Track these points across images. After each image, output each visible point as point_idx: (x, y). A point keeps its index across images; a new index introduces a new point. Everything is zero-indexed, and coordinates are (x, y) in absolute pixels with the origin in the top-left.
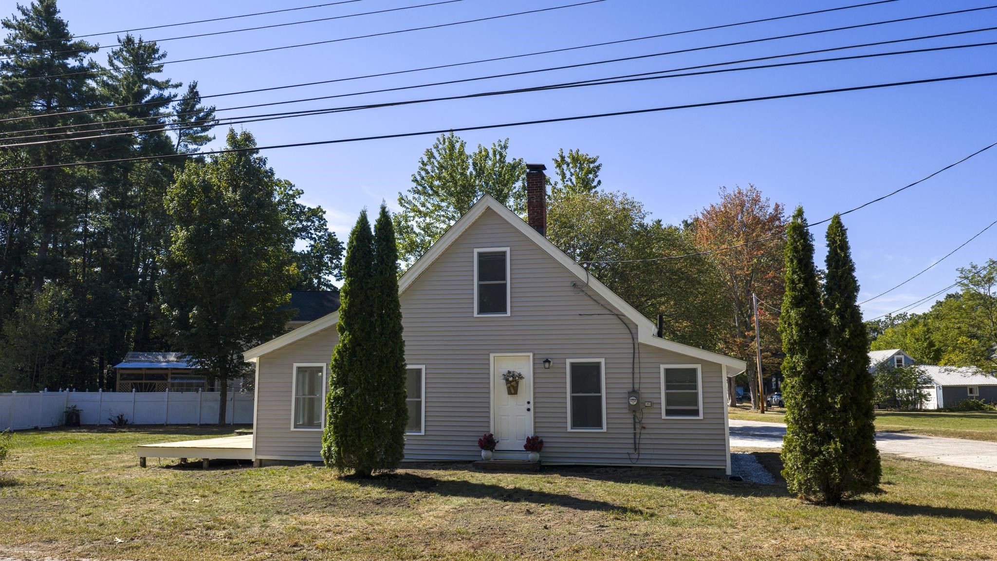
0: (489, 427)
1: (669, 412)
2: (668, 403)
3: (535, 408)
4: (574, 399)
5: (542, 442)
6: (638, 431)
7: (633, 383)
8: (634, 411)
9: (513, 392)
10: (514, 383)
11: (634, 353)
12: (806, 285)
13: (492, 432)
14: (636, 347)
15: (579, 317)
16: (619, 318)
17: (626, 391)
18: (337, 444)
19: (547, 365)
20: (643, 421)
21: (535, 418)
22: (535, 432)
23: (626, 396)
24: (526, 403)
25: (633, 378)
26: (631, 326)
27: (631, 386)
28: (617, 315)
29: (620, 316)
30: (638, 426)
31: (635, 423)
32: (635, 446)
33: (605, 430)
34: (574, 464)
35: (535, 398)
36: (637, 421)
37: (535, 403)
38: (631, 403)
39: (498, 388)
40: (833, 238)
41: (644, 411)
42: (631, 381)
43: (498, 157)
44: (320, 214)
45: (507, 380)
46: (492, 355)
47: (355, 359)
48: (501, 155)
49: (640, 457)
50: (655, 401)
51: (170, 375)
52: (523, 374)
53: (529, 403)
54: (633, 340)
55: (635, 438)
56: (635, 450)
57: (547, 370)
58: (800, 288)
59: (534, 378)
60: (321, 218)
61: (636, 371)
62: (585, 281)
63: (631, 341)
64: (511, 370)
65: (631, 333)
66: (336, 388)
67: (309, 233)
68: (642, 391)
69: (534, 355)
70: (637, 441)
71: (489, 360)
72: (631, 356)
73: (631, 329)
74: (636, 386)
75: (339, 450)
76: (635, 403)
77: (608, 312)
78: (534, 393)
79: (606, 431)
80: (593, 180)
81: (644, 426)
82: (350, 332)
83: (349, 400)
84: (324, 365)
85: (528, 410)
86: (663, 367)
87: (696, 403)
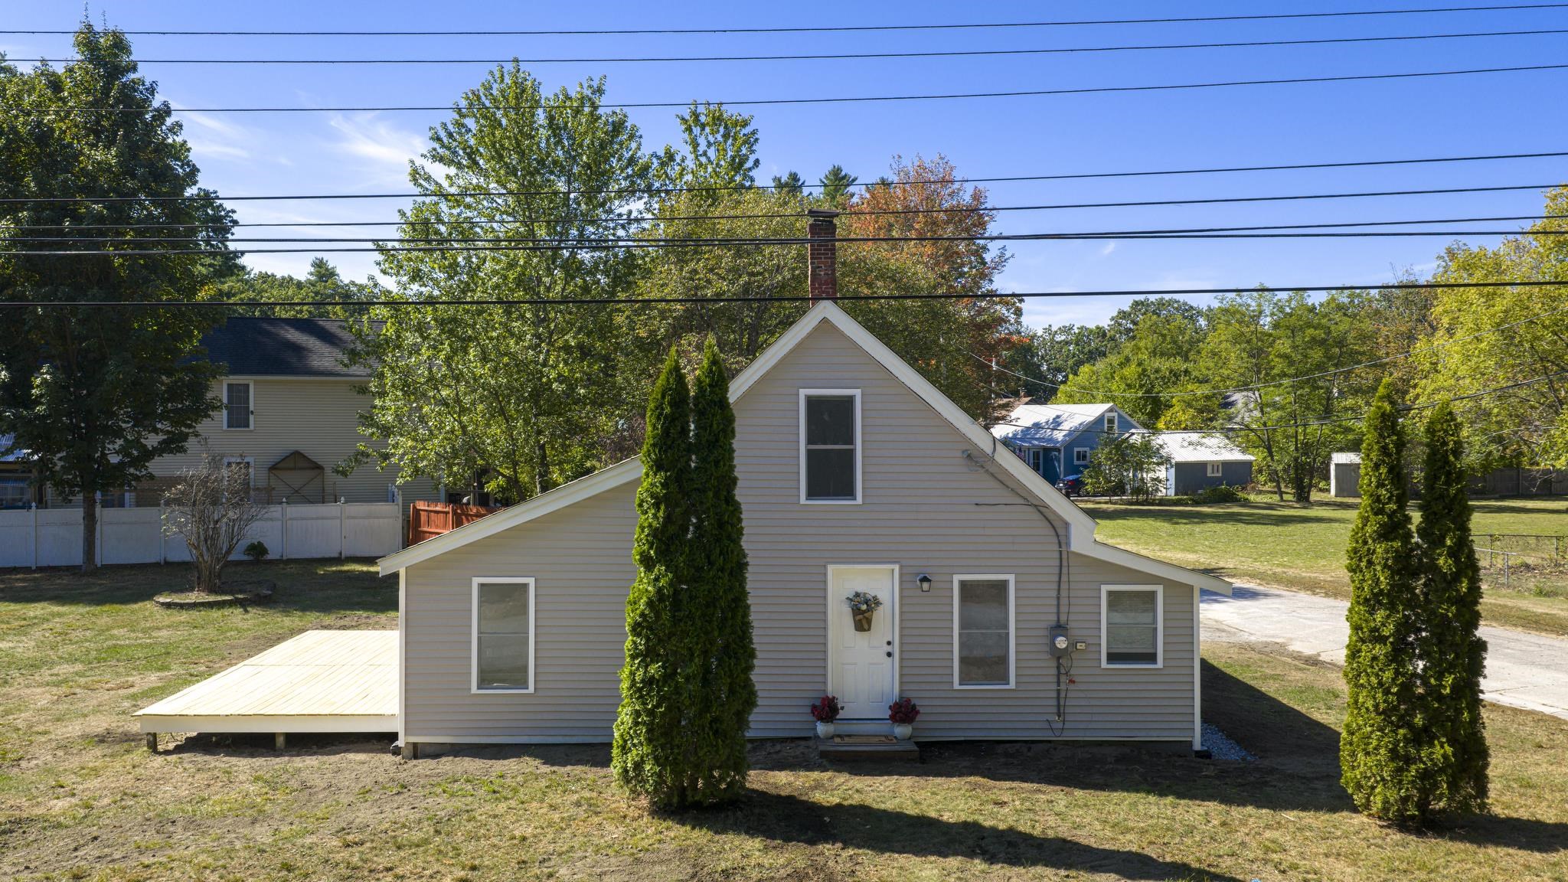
0: (825, 683)
1: (1112, 658)
2: (1110, 644)
3: (901, 652)
4: (964, 638)
5: (913, 706)
6: (1063, 687)
7: (1058, 613)
8: (1059, 657)
9: (866, 627)
10: (866, 612)
11: (1061, 567)
13: (829, 690)
14: (1064, 556)
15: (977, 508)
16: (1041, 513)
17: (1047, 625)
19: (926, 585)
20: (1072, 672)
21: (902, 667)
22: (901, 691)
23: (1046, 633)
24: (885, 645)
25: (1058, 605)
26: (1058, 525)
27: (1054, 617)
28: (1035, 505)
29: (1040, 508)
30: (1063, 679)
31: (1059, 675)
32: (1059, 710)
33: (1012, 685)
34: (963, 740)
35: (901, 636)
36: (1063, 671)
37: (901, 644)
38: (1058, 645)
39: (839, 617)
41: (1074, 656)
42: (1054, 610)
45: (854, 608)
46: (831, 568)
49: (1066, 727)
50: (1092, 641)
52: (881, 598)
53: (889, 643)
54: (1060, 547)
55: (1058, 698)
56: (1059, 716)
57: (924, 594)
59: (901, 606)
61: (1064, 593)
62: (988, 450)
63: (1056, 548)
64: (860, 590)
65: (1058, 536)
68: (1071, 625)
69: (901, 568)
70: (1062, 703)
71: (825, 574)
72: (1057, 571)
73: (1059, 529)
74: (1063, 618)
76: (1064, 646)
77: (1020, 500)
78: (902, 628)
79: (1014, 687)
81: (1073, 678)
82: (667, 567)
83: (673, 685)
84: (531, 581)
85: (889, 654)
86: (1105, 589)
87: (1153, 644)
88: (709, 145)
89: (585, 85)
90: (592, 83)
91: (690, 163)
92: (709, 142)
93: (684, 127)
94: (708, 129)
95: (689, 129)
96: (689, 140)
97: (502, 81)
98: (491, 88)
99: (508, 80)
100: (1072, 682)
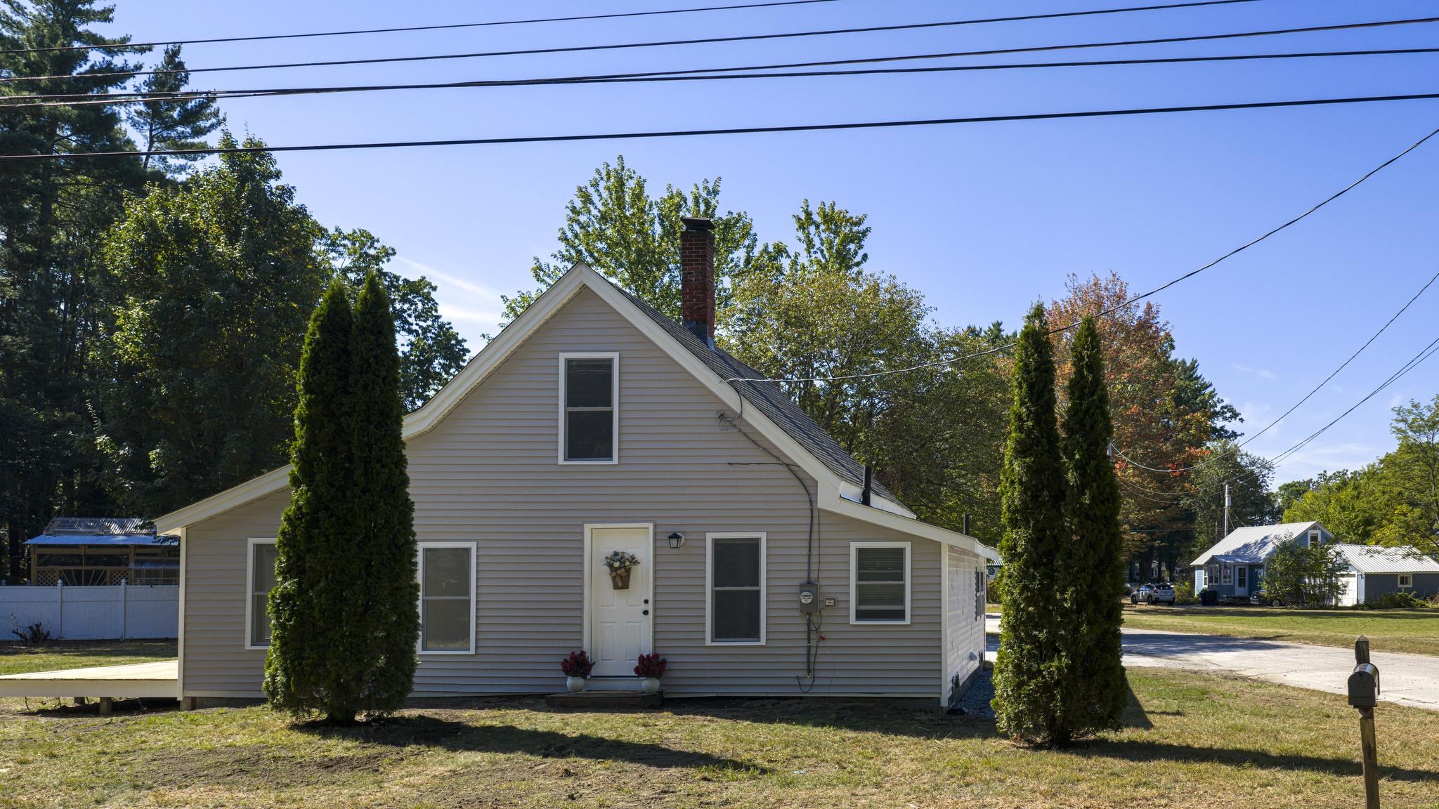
0: (581, 640)
1: (861, 615)
2: (860, 601)
3: (655, 609)
4: (718, 596)
5: (664, 662)
6: (813, 643)
7: (809, 571)
8: (809, 614)
9: (621, 585)
10: (623, 570)
11: (812, 524)
12: (1038, 423)
13: (586, 647)
14: (815, 515)
15: (729, 468)
16: (792, 471)
17: (797, 582)
18: (285, 670)
19: (674, 542)
20: (822, 628)
21: (655, 625)
22: (655, 647)
23: (797, 590)
24: (643, 600)
25: (809, 563)
26: (807, 483)
27: (805, 575)
28: (787, 465)
29: (791, 467)
30: (814, 636)
31: (809, 631)
32: (809, 666)
33: (763, 642)
34: (715, 695)
35: (655, 594)
36: (813, 628)
37: (655, 602)
38: (803, 601)
39: (596, 577)
40: (1080, 353)
41: (824, 613)
42: (805, 567)
43: (702, 207)
44: (426, 291)
45: (611, 566)
46: (587, 527)
47: (317, 531)
48: (707, 204)
49: (816, 682)
50: (840, 598)
51: (133, 558)
52: (638, 557)
53: (646, 602)
54: (811, 505)
55: (809, 654)
56: (809, 673)
57: (675, 551)
58: (1028, 427)
59: (655, 564)
61: (815, 551)
62: (738, 410)
63: (808, 506)
64: (619, 550)
65: (809, 494)
66: (285, 579)
67: (406, 322)
68: (822, 582)
69: (655, 526)
70: (812, 659)
71: (582, 534)
72: (808, 528)
73: (808, 486)
74: (814, 575)
75: (288, 680)
76: (809, 601)
77: (774, 461)
78: (655, 587)
79: (764, 644)
80: (856, 253)
81: (823, 635)
85: (646, 613)
86: (854, 546)
87: (901, 601)
93: (797, 225)
100: (822, 638)
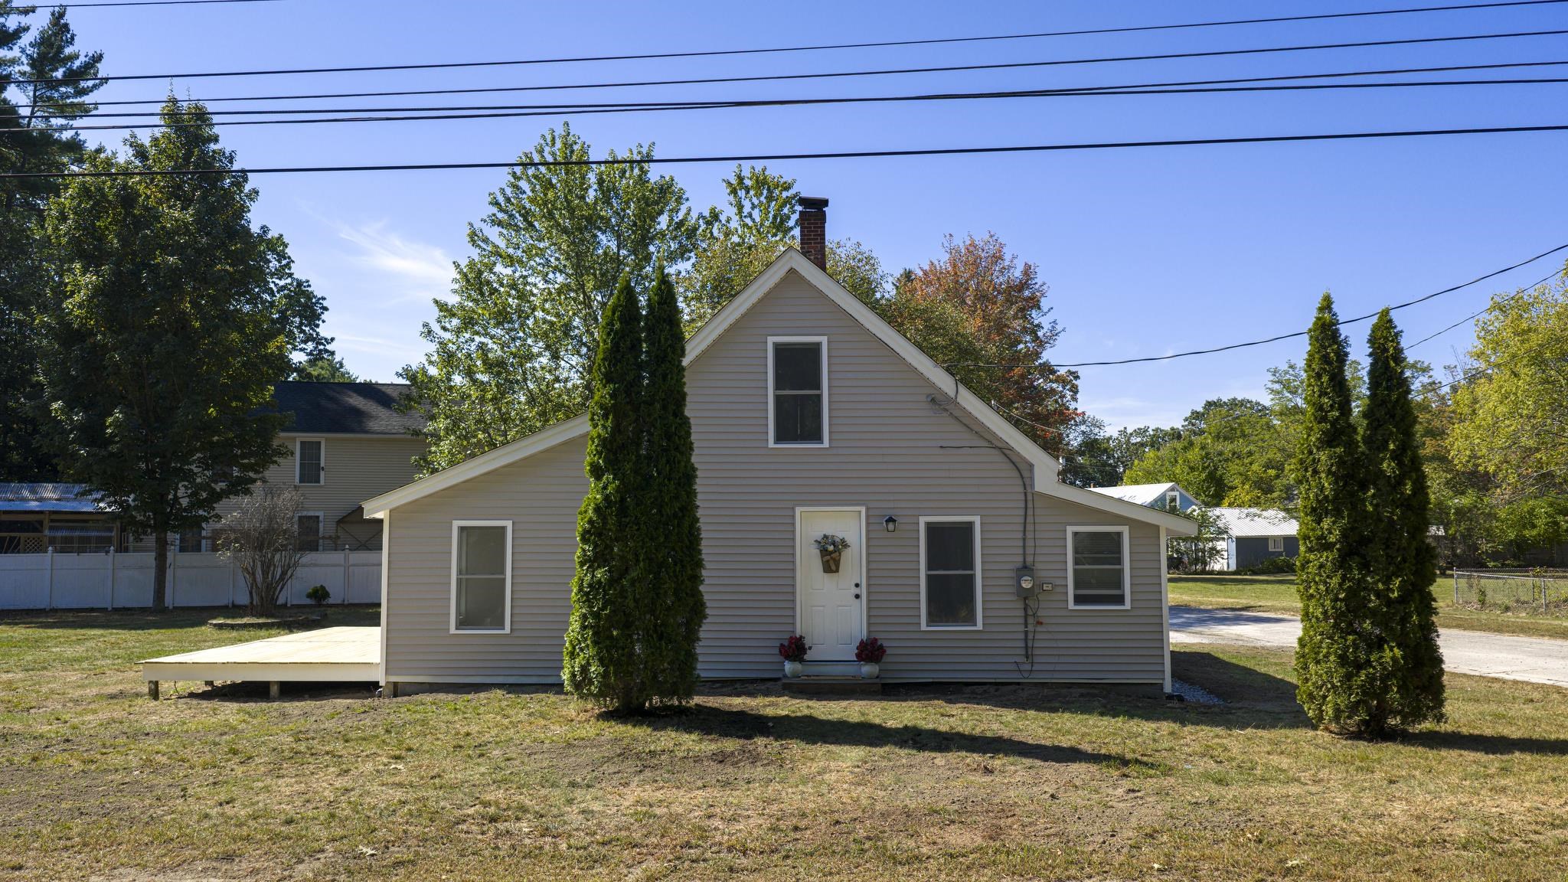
0: (794, 624)
1: (1079, 600)
2: (1077, 586)
3: (869, 593)
4: (930, 579)
5: (881, 648)
6: (1030, 628)
7: (1024, 554)
8: (1027, 598)
9: (834, 568)
10: (834, 554)
11: (1026, 508)
13: (800, 632)
14: (1029, 496)
15: (942, 451)
16: (1005, 455)
17: (1013, 566)
18: (601, 660)
19: (891, 526)
20: (1039, 613)
21: (869, 609)
22: (869, 632)
23: (1013, 574)
24: (853, 586)
25: (1024, 547)
26: (1023, 467)
27: (1021, 559)
28: (1001, 448)
29: (1005, 451)
30: (1031, 620)
31: (1026, 616)
32: (1027, 652)
33: (980, 626)
34: (931, 680)
35: (869, 578)
36: (1030, 612)
37: (869, 585)
38: (1024, 585)
39: (807, 560)
41: (1041, 597)
42: (1021, 551)
45: (822, 549)
46: (798, 510)
47: (627, 519)
49: (1034, 668)
50: (1058, 582)
51: (46, 523)
52: (848, 540)
53: (857, 585)
54: (1025, 489)
55: (1026, 640)
56: (1027, 658)
57: (890, 535)
59: (868, 547)
60: (282, 256)
61: (1030, 535)
62: (952, 394)
63: (1021, 489)
64: (829, 533)
65: (1024, 478)
68: (1038, 566)
69: (868, 509)
70: (1030, 645)
71: (793, 517)
72: (1022, 512)
73: (1023, 471)
74: (1029, 559)
75: (606, 671)
76: (1030, 586)
77: (986, 444)
78: (868, 570)
79: (981, 628)
81: (1040, 620)
82: (615, 475)
83: (618, 588)
84: (509, 524)
85: (857, 596)
86: (1070, 530)
87: (1119, 584)
88: (754, 207)
89: (635, 152)
90: (642, 149)
91: (734, 224)
92: (753, 204)
93: (728, 190)
94: (752, 193)
95: (734, 192)
96: (734, 203)
97: (553, 145)
98: (543, 151)
99: (559, 144)
100: (1040, 623)
